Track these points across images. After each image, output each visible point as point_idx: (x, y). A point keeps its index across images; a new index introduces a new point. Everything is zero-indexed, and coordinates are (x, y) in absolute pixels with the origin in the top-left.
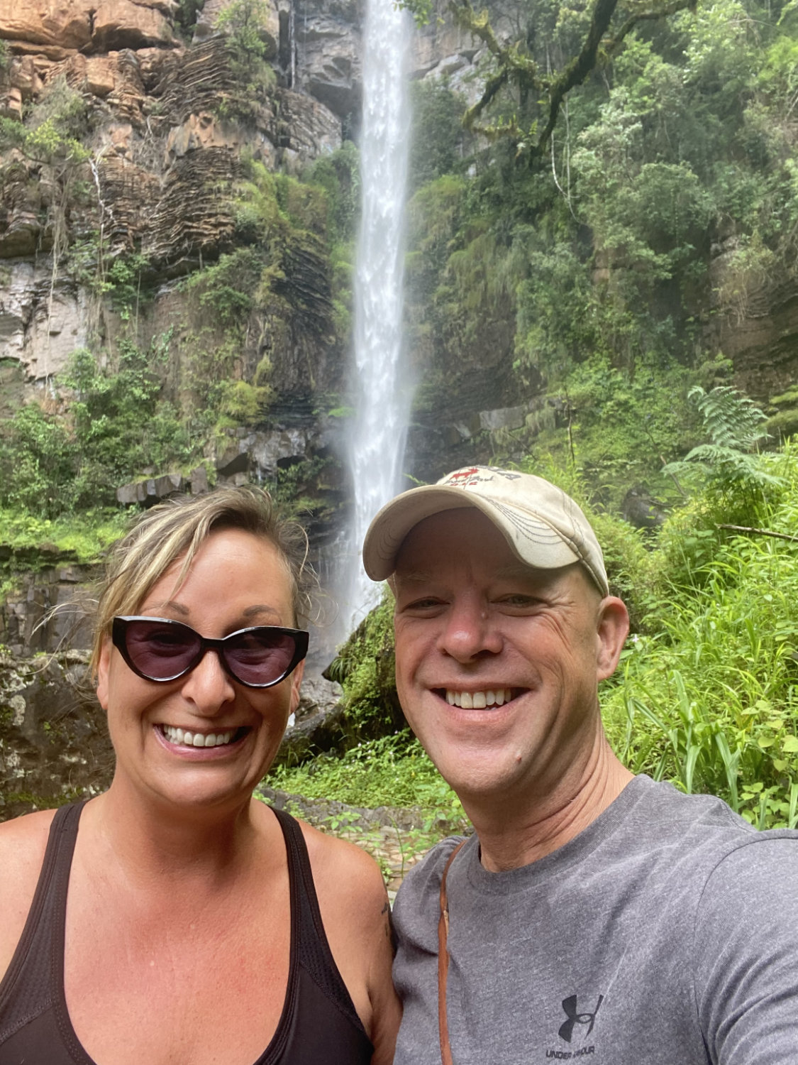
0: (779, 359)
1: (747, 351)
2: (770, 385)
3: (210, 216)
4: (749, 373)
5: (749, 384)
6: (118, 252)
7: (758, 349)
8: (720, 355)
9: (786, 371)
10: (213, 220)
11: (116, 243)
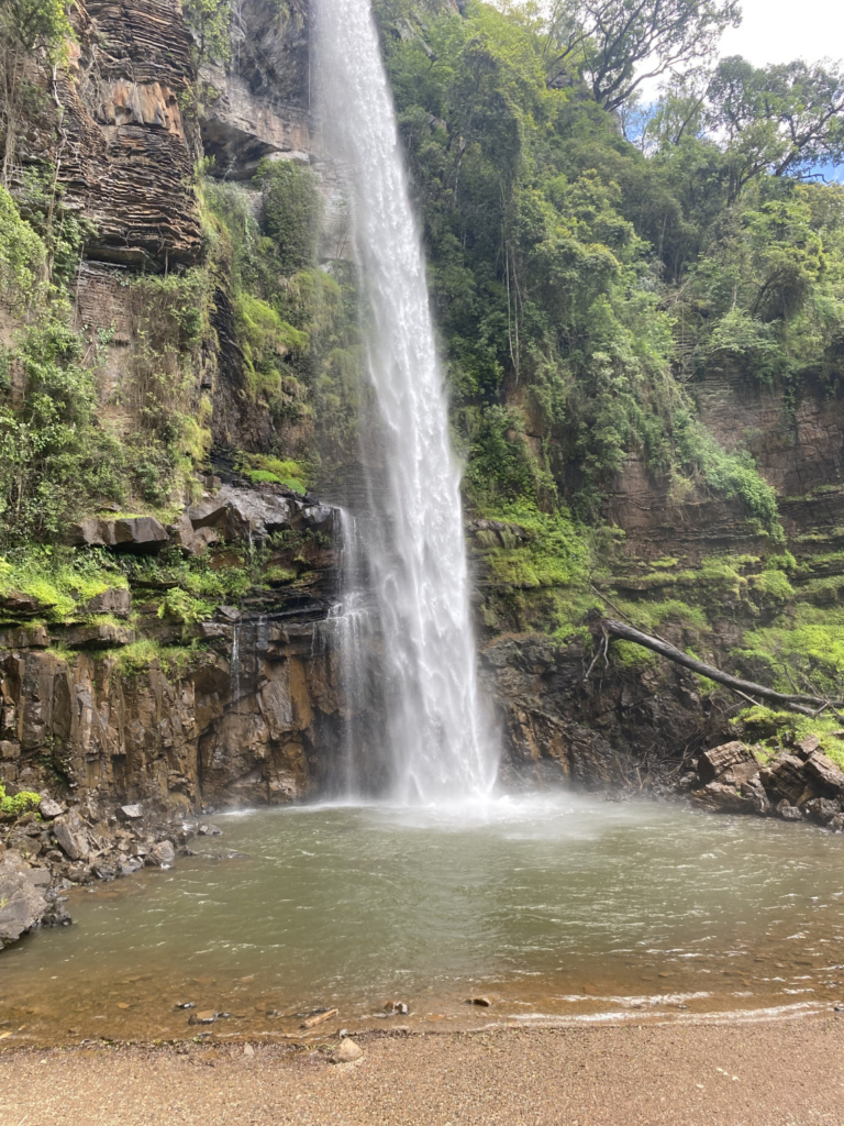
0: (656, 539)
1: (634, 528)
2: (649, 553)
3: (184, 218)
4: (638, 543)
5: (637, 550)
6: (74, 206)
7: (641, 528)
8: (615, 525)
9: (659, 547)
10: (186, 224)
11: (74, 194)
